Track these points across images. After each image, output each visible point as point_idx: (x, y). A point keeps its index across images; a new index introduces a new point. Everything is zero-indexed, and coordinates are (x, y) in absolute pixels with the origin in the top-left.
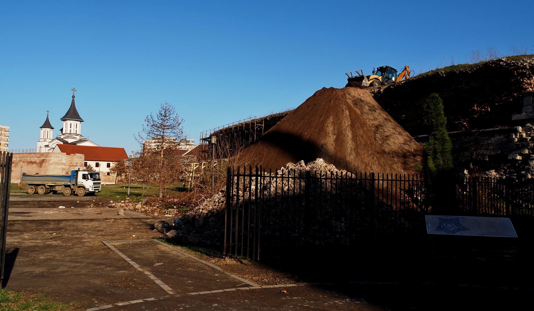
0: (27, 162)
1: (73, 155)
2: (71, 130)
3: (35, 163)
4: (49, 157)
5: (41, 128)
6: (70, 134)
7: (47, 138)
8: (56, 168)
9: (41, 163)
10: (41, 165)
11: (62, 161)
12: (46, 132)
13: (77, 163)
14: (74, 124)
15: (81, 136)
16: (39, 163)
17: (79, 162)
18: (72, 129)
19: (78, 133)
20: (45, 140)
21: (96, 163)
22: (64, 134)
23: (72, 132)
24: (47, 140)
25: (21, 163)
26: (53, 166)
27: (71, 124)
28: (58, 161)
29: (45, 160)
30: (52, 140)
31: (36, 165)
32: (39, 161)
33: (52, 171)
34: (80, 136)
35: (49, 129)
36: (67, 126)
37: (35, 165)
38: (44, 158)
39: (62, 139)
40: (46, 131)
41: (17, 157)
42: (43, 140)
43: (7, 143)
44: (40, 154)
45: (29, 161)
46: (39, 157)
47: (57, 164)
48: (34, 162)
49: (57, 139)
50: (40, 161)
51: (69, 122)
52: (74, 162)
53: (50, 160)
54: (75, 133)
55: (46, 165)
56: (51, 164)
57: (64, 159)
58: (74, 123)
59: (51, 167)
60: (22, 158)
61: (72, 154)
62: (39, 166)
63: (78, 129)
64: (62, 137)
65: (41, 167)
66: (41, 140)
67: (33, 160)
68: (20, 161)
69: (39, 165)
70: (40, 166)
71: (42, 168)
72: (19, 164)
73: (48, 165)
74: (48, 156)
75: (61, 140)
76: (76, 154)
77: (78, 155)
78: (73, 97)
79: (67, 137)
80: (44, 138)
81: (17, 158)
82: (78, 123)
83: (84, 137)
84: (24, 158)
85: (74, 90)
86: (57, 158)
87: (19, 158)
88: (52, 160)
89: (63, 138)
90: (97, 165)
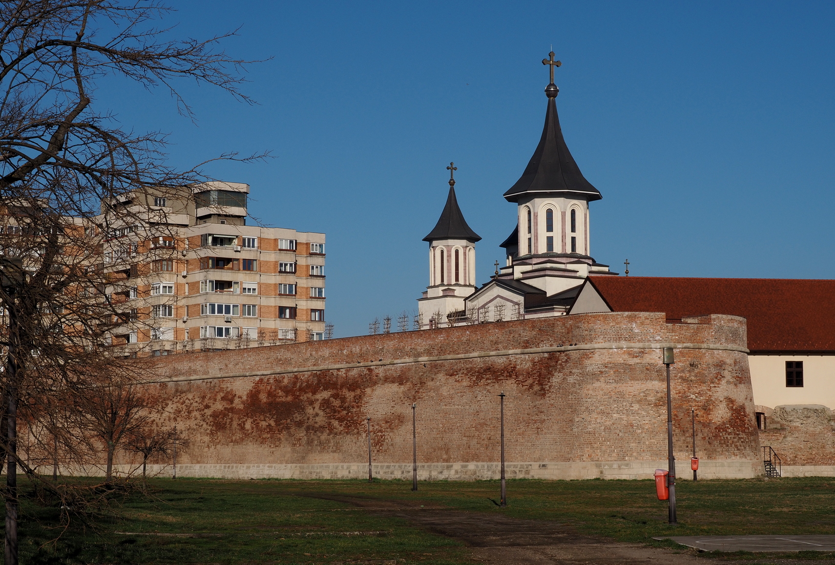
0: (470, 372)
1: (695, 321)
2: (550, 240)
3: (510, 372)
4: (584, 340)
5: (429, 239)
6: (550, 255)
7: (453, 282)
8: (621, 395)
9: (544, 371)
10: (540, 384)
11: (647, 359)
12: (449, 256)
13: (720, 365)
14: (563, 214)
15: (594, 264)
16: (529, 375)
17: (728, 361)
18: (556, 234)
19: (580, 250)
20: (448, 293)
21: (789, 364)
22: (523, 261)
23: (557, 249)
24: (459, 291)
25: (441, 376)
26: (603, 385)
27: (550, 213)
28: (626, 357)
29: (563, 357)
30: (477, 290)
31: (518, 383)
32: (529, 364)
33: (602, 413)
34: (590, 262)
35: (459, 244)
36: (536, 224)
37: (510, 386)
38: (555, 348)
39: (518, 280)
40: (449, 252)
41: (420, 349)
42: (439, 292)
43: (319, 305)
44: (533, 327)
45: (479, 363)
46: (526, 344)
47: (624, 372)
48: (505, 369)
49: (499, 280)
50: (534, 364)
51: (541, 206)
52: (708, 358)
53: (587, 354)
54: (569, 250)
55: (571, 380)
56: (595, 376)
57: (658, 345)
58: (560, 206)
59: (594, 390)
60: (442, 351)
61: (689, 316)
62: (531, 386)
63: (580, 235)
64: (518, 271)
65: (543, 393)
66: (431, 293)
67: (501, 361)
68: (435, 367)
69: (530, 381)
70: (537, 388)
71: (547, 400)
72: (430, 384)
73: (580, 383)
74: (576, 332)
75: (514, 284)
76: (713, 316)
77: (721, 320)
78: (551, 94)
79: (540, 273)
80: (445, 283)
81: (419, 355)
82: (580, 206)
83: (606, 269)
84: (455, 352)
85: (551, 62)
86: (624, 344)
87: (429, 352)
88: (596, 356)
89: (521, 276)
90: (794, 376)
